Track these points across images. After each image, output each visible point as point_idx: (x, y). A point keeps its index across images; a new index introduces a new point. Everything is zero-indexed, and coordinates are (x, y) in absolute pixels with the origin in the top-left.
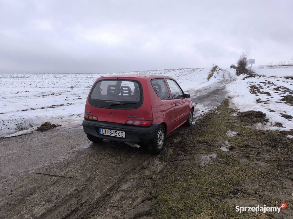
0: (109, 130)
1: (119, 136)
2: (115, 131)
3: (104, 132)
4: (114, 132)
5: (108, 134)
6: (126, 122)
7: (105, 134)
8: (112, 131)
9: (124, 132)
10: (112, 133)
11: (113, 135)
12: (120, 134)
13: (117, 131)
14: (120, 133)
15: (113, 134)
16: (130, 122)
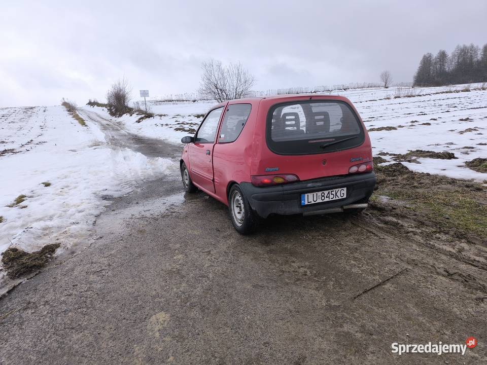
0: (319, 193)
1: (337, 198)
2: (330, 191)
3: (311, 200)
4: (329, 193)
5: (319, 201)
6: (349, 170)
7: (313, 202)
8: (326, 192)
9: (345, 189)
10: (325, 196)
11: (327, 200)
12: (338, 194)
13: (335, 190)
14: (339, 191)
15: (327, 197)
16: (354, 169)
